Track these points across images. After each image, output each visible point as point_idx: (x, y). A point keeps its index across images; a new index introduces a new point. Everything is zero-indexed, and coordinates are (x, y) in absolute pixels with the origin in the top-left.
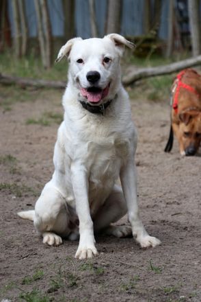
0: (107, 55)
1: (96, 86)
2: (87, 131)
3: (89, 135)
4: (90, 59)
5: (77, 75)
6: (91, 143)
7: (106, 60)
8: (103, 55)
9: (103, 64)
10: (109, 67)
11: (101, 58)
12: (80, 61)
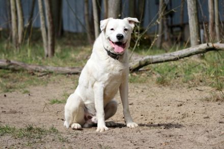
0: (126, 28)
1: (121, 41)
2: (109, 68)
3: (109, 70)
6: (111, 73)
7: (126, 30)
9: (124, 31)
10: (127, 33)
11: (123, 28)
12: (112, 29)
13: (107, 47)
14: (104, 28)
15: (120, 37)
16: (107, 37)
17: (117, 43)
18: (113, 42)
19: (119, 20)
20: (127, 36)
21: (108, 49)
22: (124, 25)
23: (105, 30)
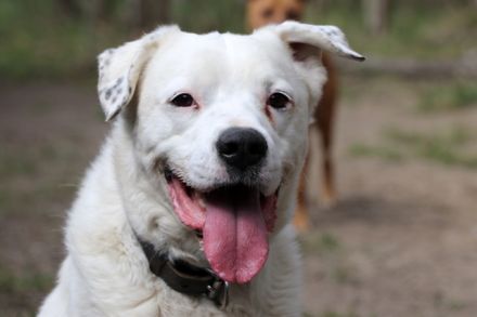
0: (281, 86)
1: (247, 180)
4: (220, 94)
5: (162, 147)
7: (276, 101)
8: (268, 84)
9: (268, 113)
10: (286, 124)
11: (260, 90)
12: (183, 100)
13: (154, 224)
14: (122, 97)
15: (240, 149)
16: (148, 159)
17: (216, 196)
18: (189, 191)
19: (228, 37)
20: (285, 143)
21: (157, 238)
22: (265, 70)
23: (131, 111)
